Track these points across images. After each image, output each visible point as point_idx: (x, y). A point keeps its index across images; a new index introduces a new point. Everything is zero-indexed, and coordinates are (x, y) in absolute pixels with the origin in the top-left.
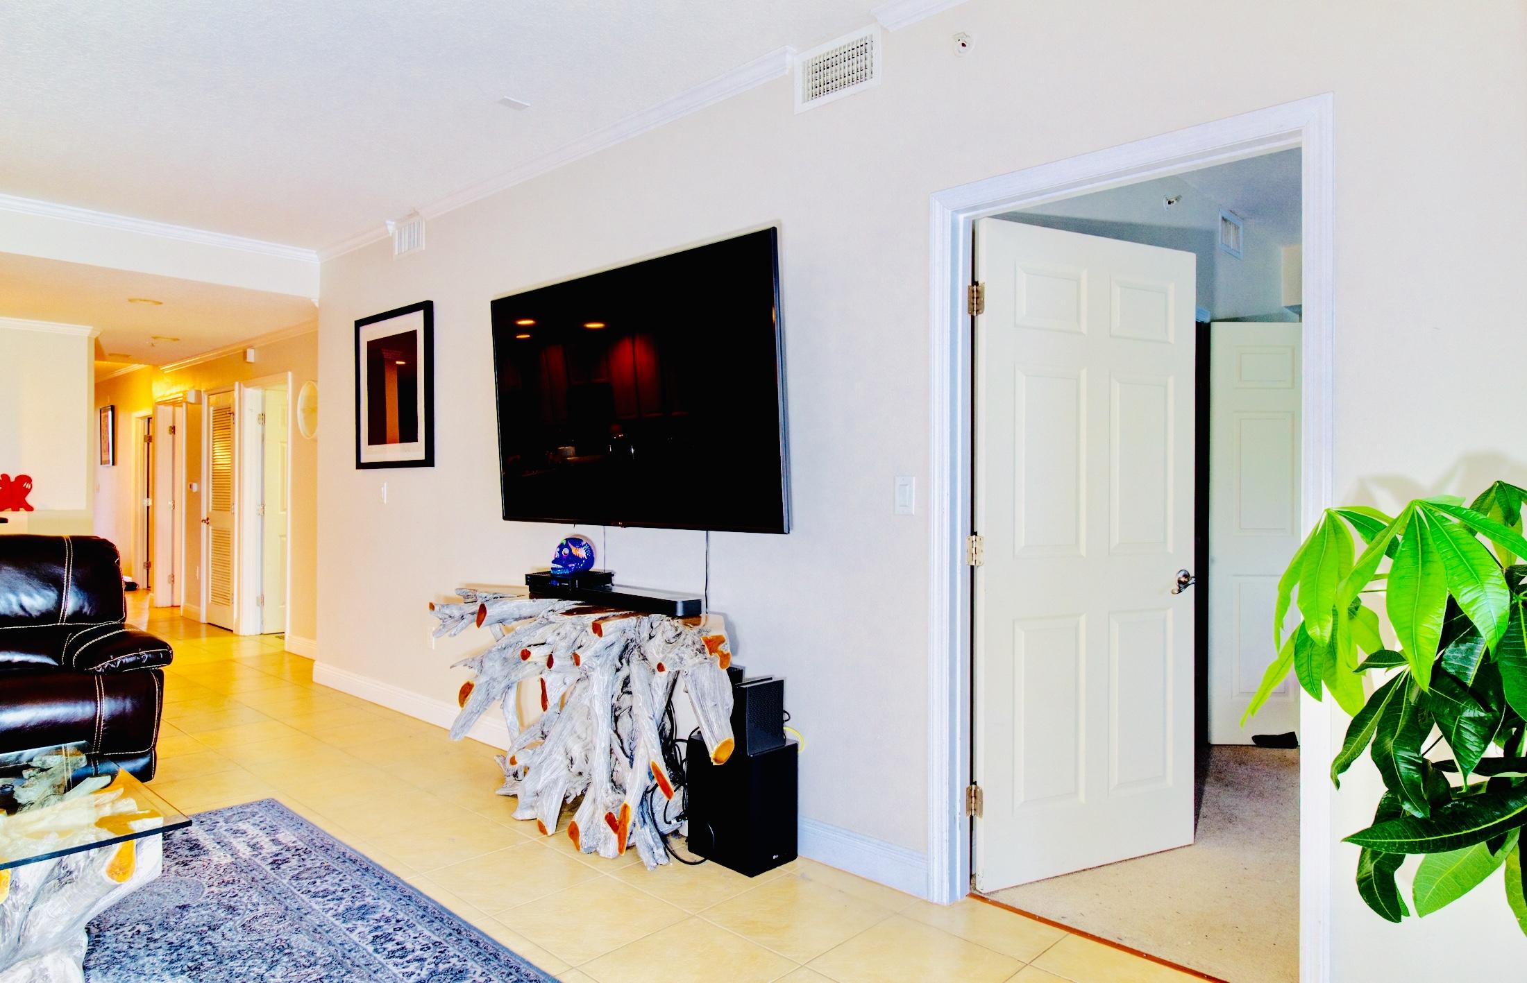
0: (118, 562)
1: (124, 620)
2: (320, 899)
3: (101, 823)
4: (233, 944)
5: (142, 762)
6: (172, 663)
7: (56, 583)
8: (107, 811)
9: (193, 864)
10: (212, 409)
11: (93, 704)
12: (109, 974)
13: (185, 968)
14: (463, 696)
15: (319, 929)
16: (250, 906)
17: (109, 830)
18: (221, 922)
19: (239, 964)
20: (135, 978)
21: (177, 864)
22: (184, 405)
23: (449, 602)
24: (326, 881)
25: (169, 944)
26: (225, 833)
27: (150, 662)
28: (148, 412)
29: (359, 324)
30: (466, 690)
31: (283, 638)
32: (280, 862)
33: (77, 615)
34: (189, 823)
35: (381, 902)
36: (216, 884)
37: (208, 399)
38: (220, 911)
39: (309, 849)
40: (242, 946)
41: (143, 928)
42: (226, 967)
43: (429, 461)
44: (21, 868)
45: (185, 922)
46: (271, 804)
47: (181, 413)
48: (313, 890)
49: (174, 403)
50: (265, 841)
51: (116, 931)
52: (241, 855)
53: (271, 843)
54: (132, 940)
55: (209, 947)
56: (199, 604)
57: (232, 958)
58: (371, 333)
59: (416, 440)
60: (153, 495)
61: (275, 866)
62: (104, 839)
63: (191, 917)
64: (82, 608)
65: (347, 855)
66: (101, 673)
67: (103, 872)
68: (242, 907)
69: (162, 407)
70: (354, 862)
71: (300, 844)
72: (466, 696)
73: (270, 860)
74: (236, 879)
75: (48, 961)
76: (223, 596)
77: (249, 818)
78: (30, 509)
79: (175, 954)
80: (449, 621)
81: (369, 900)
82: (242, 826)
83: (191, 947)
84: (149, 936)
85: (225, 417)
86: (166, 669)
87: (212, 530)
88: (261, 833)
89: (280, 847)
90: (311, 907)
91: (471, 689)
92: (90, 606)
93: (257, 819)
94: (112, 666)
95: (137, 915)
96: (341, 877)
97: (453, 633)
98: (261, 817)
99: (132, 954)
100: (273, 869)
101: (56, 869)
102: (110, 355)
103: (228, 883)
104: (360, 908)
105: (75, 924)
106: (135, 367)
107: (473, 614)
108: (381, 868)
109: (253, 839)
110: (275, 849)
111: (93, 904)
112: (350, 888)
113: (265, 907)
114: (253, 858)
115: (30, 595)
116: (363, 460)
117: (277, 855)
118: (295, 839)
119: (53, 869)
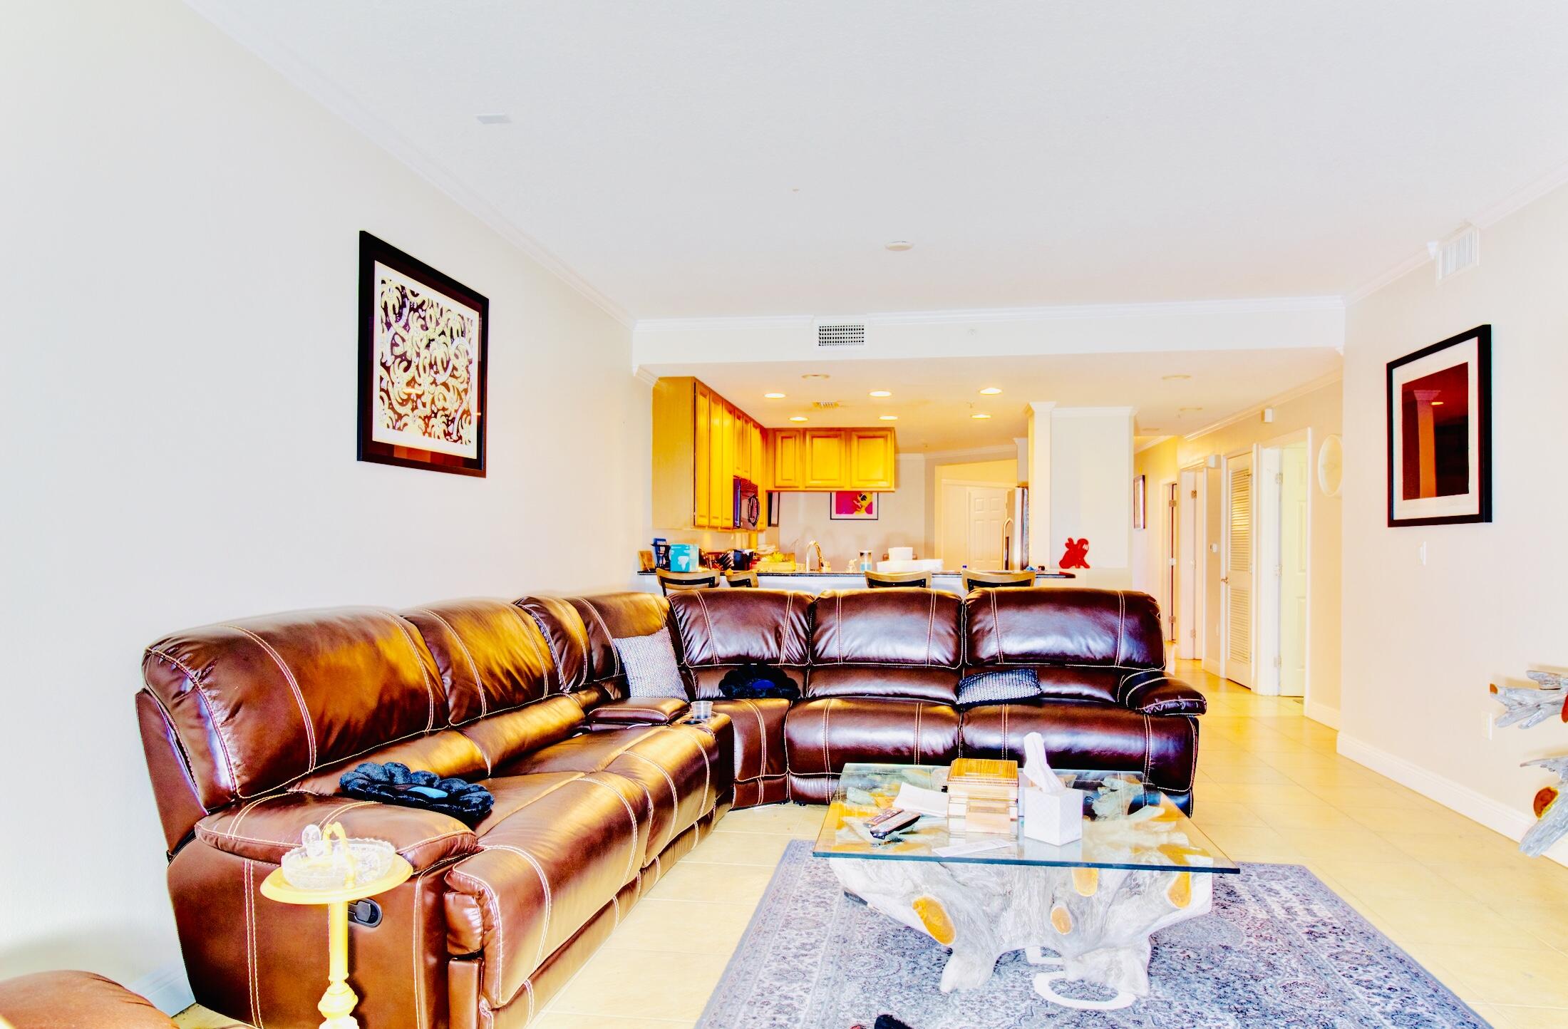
0: (1159, 616)
1: (1164, 669)
2: (1364, 989)
3: (1164, 848)
4: (1276, 1002)
5: (1182, 800)
6: (1206, 713)
7: (1113, 631)
8: (1164, 839)
9: (1232, 909)
10: (1230, 472)
11: (1143, 738)
12: (1168, 986)
13: (1232, 1007)
14: (1541, 803)
15: (1365, 1022)
16: (1288, 969)
17: (1169, 856)
18: (1262, 976)
19: (1283, 1024)
20: (1189, 998)
21: (1217, 904)
22: (1205, 470)
23: (1514, 686)
24: (1369, 972)
25: (1216, 978)
26: (1259, 888)
27: (1187, 710)
28: (1173, 479)
29: (1391, 366)
30: (1544, 799)
31: (1302, 702)
32: (1316, 935)
33: (1128, 662)
34: (1237, 871)
35: (1438, 1018)
36: (1254, 935)
37: (1227, 462)
38: (1261, 964)
39: (1347, 931)
40: (1284, 1007)
41: (1193, 956)
42: (1270, 1022)
43: (1485, 514)
44: (1104, 870)
45: (1228, 963)
46: (1303, 872)
47: (1202, 478)
48: (1355, 976)
49: (1195, 469)
50: (1298, 908)
51: (1170, 949)
52: (1276, 915)
53: (1306, 912)
54: (1183, 962)
55: (1253, 996)
56: (1218, 659)
57: (1276, 1016)
58: (1404, 375)
59: (1467, 492)
60: (1178, 555)
61: (1312, 938)
62: (1165, 864)
63: (1232, 960)
64: (1132, 654)
65: (1392, 951)
66: (1148, 714)
67: (1165, 893)
68: (1282, 968)
69: (1185, 473)
70: (1401, 961)
71: (1337, 923)
72: (1545, 805)
73: (1306, 930)
74: (1273, 937)
75: (1122, 955)
76: (1241, 654)
77: (1281, 880)
78: (1087, 566)
79: (1222, 990)
80: (1518, 710)
81: (1421, 1010)
82: (1275, 885)
83: (1236, 990)
84: (1198, 965)
85: (1243, 478)
86: (1200, 718)
87: (1231, 589)
88: (1294, 899)
89: (1316, 919)
90: (1353, 993)
91: (1552, 798)
92: (1138, 652)
93: (1289, 882)
94: (1157, 708)
95: (1186, 941)
96: (1386, 972)
97: (1525, 724)
98: (1293, 882)
99: (1185, 975)
100: (1309, 939)
101: (1128, 879)
102: (1145, 430)
103: (1266, 938)
104: (1412, 1016)
105: (1141, 932)
106: (1162, 438)
107: (1554, 704)
108: (1434, 979)
109: (1286, 902)
110: (1310, 919)
111: (1155, 920)
112: (1399, 989)
113: (1305, 976)
114: (1288, 921)
115: (1094, 640)
116: (1397, 517)
117: (1313, 926)
118: (1330, 915)
119: (1126, 879)
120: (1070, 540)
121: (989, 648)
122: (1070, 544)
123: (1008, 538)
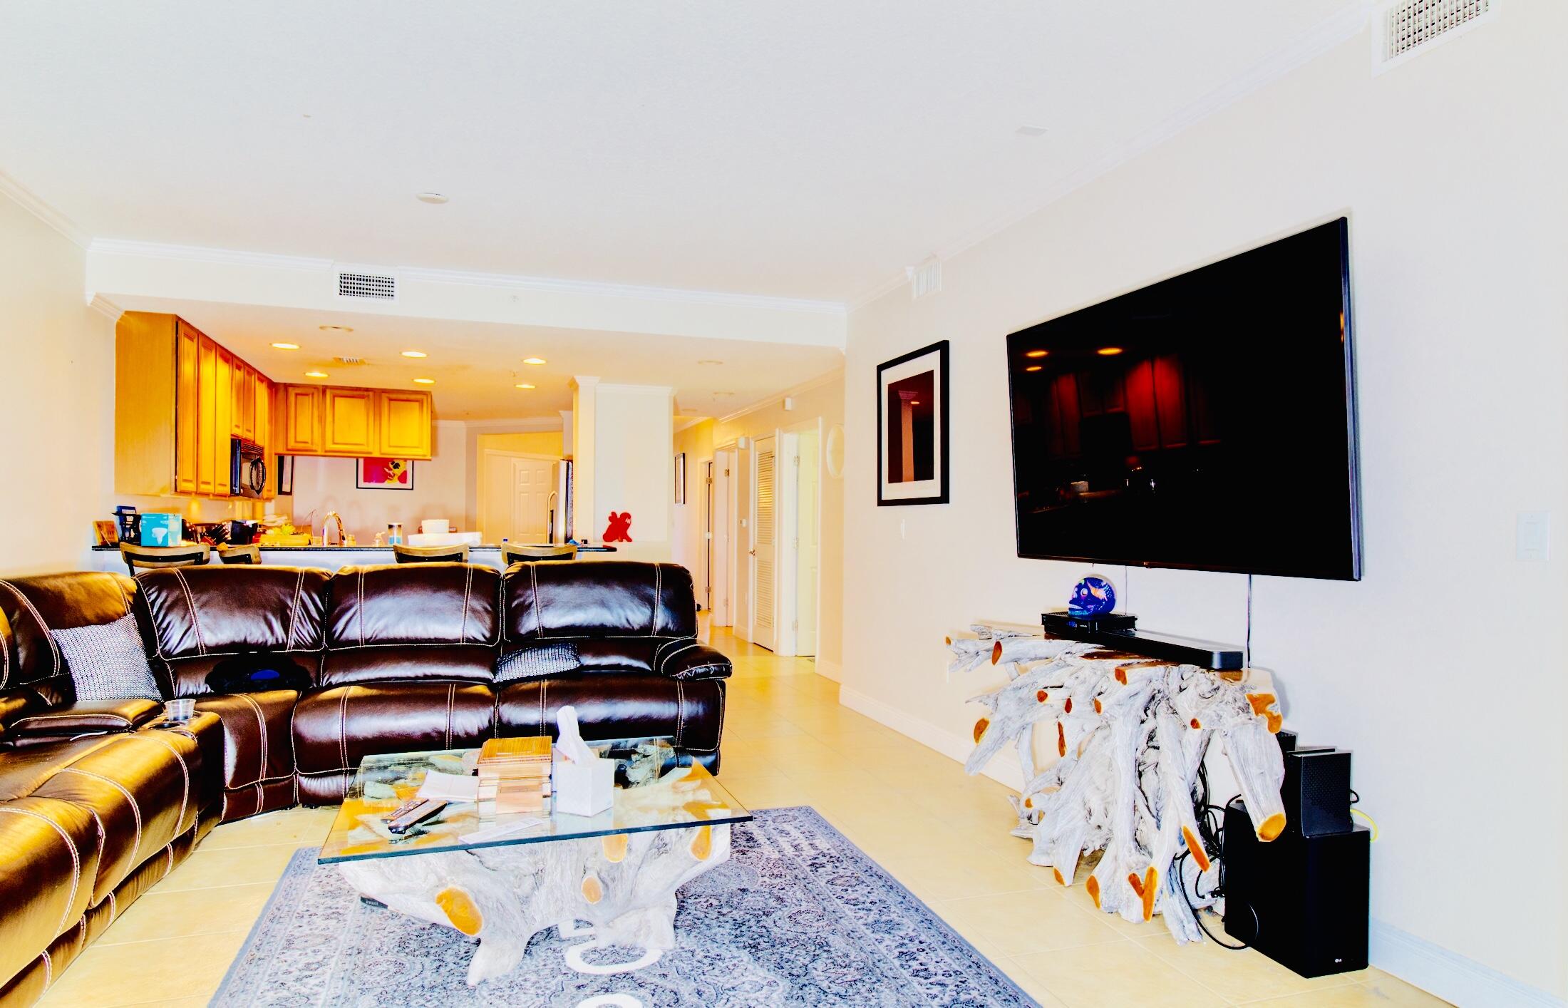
0: (692, 587)
1: (696, 637)
2: (852, 907)
3: (689, 807)
4: (783, 932)
5: (710, 759)
6: (732, 676)
7: (650, 602)
8: (690, 798)
9: (749, 854)
10: (757, 453)
11: (676, 705)
12: (694, 934)
13: (747, 944)
14: (978, 731)
15: (852, 935)
16: (794, 901)
17: (693, 813)
18: (773, 910)
19: (788, 951)
20: (710, 944)
21: (738, 851)
22: (736, 450)
23: (963, 638)
24: (857, 891)
25: (734, 920)
26: (773, 830)
27: (716, 673)
28: (709, 458)
29: (881, 368)
30: (981, 727)
31: (814, 661)
32: (818, 866)
33: (664, 630)
34: (750, 819)
35: (905, 921)
36: (767, 875)
37: (755, 444)
38: (771, 900)
39: (841, 858)
40: (790, 935)
41: (715, 903)
42: (777, 951)
43: (944, 498)
44: (634, 834)
45: (745, 904)
46: (809, 811)
47: (735, 456)
48: (846, 896)
49: (729, 449)
50: (804, 844)
51: (695, 900)
52: (786, 854)
53: (810, 847)
54: (706, 910)
55: (764, 930)
56: (747, 625)
57: (783, 945)
58: (891, 376)
59: (932, 478)
60: (713, 529)
61: (814, 869)
62: (689, 821)
63: (749, 901)
64: (667, 624)
65: (874, 870)
66: (681, 680)
67: (689, 849)
68: (789, 900)
69: (719, 453)
70: (880, 877)
71: (833, 853)
72: (981, 733)
73: (810, 863)
74: (783, 874)
75: (651, 914)
76: (766, 621)
77: (791, 821)
78: (629, 540)
79: (739, 930)
80: (964, 657)
81: (893, 916)
82: (787, 827)
83: (751, 927)
84: (719, 910)
85: (768, 459)
86: (727, 680)
87: (758, 561)
88: (801, 836)
89: (818, 852)
90: (844, 912)
91: (986, 726)
92: (673, 622)
93: (797, 823)
94: (689, 674)
95: (710, 890)
96: (869, 889)
97: (968, 668)
98: (801, 821)
99: (707, 923)
100: (812, 871)
101: (657, 839)
102: (683, 410)
103: (777, 876)
104: (887, 922)
105: (668, 888)
106: (700, 419)
107: (988, 651)
108: (904, 888)
109: (794, 840)
110: (813, 853)
111: (680, 875)
112: (878, 902)
113: (807, 904)
114: (795, 857)
115: (632, 611)
116: (884, 498)
117: (816, 858)
118: (830, 847)
119: (654, 840)
120: (614, 514)
121: (530, 623)
122: (613, 517)
123: (552, 511)
